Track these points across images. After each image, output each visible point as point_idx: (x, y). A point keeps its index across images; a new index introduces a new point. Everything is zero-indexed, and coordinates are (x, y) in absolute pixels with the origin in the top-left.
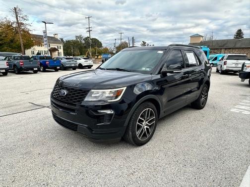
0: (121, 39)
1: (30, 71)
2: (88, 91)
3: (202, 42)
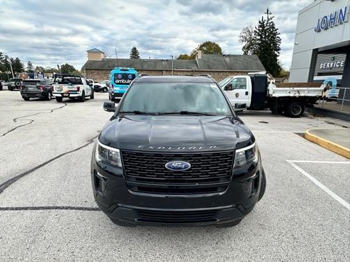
2: (232, 153)
3: (103, 60)
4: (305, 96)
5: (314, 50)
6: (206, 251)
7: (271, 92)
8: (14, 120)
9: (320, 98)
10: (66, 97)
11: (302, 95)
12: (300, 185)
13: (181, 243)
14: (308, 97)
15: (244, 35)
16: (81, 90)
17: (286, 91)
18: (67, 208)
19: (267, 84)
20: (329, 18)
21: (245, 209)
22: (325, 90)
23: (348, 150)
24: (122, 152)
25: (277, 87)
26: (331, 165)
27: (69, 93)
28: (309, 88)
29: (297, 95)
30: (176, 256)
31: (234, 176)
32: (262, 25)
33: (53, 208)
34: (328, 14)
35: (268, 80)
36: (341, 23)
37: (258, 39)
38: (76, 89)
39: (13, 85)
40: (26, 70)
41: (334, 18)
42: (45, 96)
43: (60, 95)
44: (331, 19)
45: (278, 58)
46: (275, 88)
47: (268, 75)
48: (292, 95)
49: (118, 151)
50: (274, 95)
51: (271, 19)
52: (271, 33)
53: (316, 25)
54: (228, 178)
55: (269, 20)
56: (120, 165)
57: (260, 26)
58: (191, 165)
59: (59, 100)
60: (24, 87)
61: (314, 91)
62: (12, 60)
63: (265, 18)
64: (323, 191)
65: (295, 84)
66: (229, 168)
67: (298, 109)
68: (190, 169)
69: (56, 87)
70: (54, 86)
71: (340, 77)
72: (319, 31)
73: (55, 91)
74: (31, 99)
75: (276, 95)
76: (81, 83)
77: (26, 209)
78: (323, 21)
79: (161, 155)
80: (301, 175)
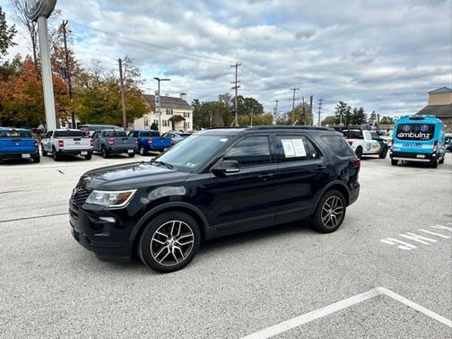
0: (294, 99)
1: (123, 154)
16: (355, 145)
40: (367, 121)
62: (356, 110)
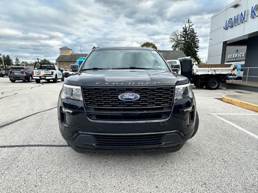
2: (173, 88)
3: (71, 55)
4: (220, 74)
5: (224, 42)
6: (154, 172)
7: (195, 71)
8: (2, 93)
9: (231, 75)
10: (43, 79)
11: (218, 73)
12: (224, 128)
13: (132, 167)
14: (222, 74)
15: (173, 37)
16: (55, 74)
17: (206, 70)
18: (38, 146)
19: (192, 66)
20: (233, 19)
21: (185, 135)
22: (234, 69)
23: (257, 106)
24: (83, 89)
25: (199, 67)
26: (245, 116)
27: (45, 76)
28: (223, 68)
29: (214, 73)
30: (129, 176)
31: (175, 106)
32: (185, 30)
33: (27, 146)
34: (233, 17)
35: (193, 63)
36: (242, 22)
37: (183, 40)
38: (51, 73)
39: (4, 73)
40: (14, 64)
41: (237, 19)
42: (27, 79)
43: (38, 78)
44: (235, 20)
45: (197, 53)
46: (198, 68)
47: (192, 59)
48: (210, 73)
49: (80, 88)
50: (197, 74)
51: (191, 26)
52: (192, 35)
53: (224, 25)
54: (170, 108)
55: (190, 27)
56: (81, 99)
57: (184, 31)
58: (140, 96)
59: (38, 81)
60: (11, 72)
61: (226, 70)
62: (4, 57)
63: (187, 26)
64: (242, 131)
65: (212, 65)
66: (171, 100)
67: (215, 83)
68: (139, 100)
69: (36, 71)
70: (34, 71)
71: (243, 63)
72: (227, 29)
73: (35, 75)
74: (16, 81)
75: (199, 73)
76: (54, 69)
77: (5, 147)
78: (229, 22)
79: (114, 89)
80: (223, 122)
